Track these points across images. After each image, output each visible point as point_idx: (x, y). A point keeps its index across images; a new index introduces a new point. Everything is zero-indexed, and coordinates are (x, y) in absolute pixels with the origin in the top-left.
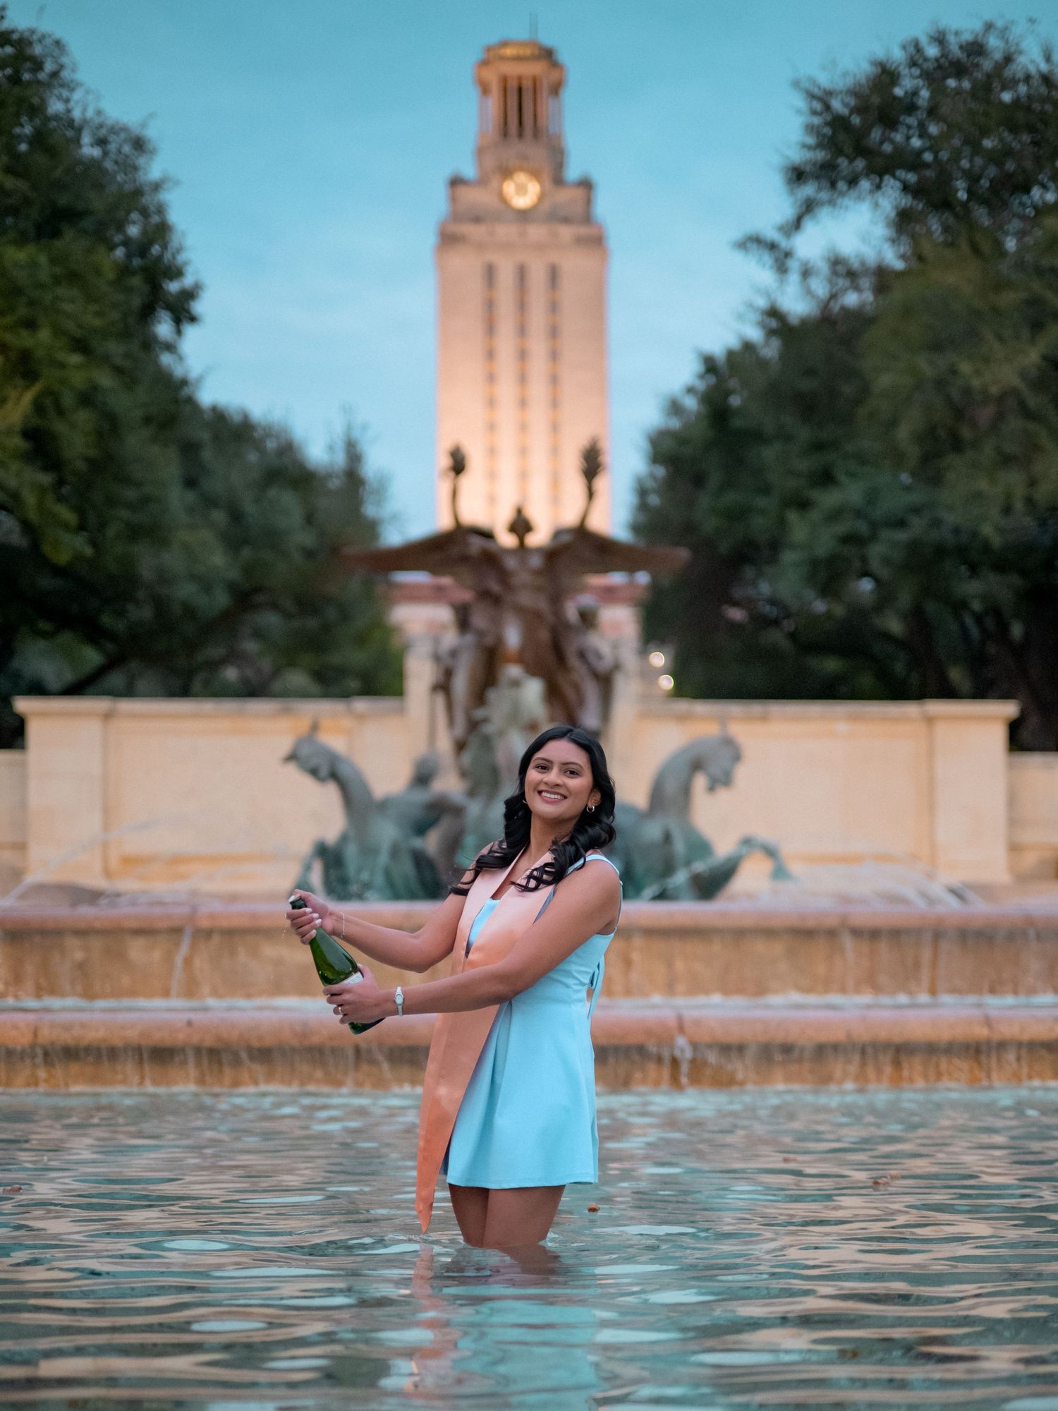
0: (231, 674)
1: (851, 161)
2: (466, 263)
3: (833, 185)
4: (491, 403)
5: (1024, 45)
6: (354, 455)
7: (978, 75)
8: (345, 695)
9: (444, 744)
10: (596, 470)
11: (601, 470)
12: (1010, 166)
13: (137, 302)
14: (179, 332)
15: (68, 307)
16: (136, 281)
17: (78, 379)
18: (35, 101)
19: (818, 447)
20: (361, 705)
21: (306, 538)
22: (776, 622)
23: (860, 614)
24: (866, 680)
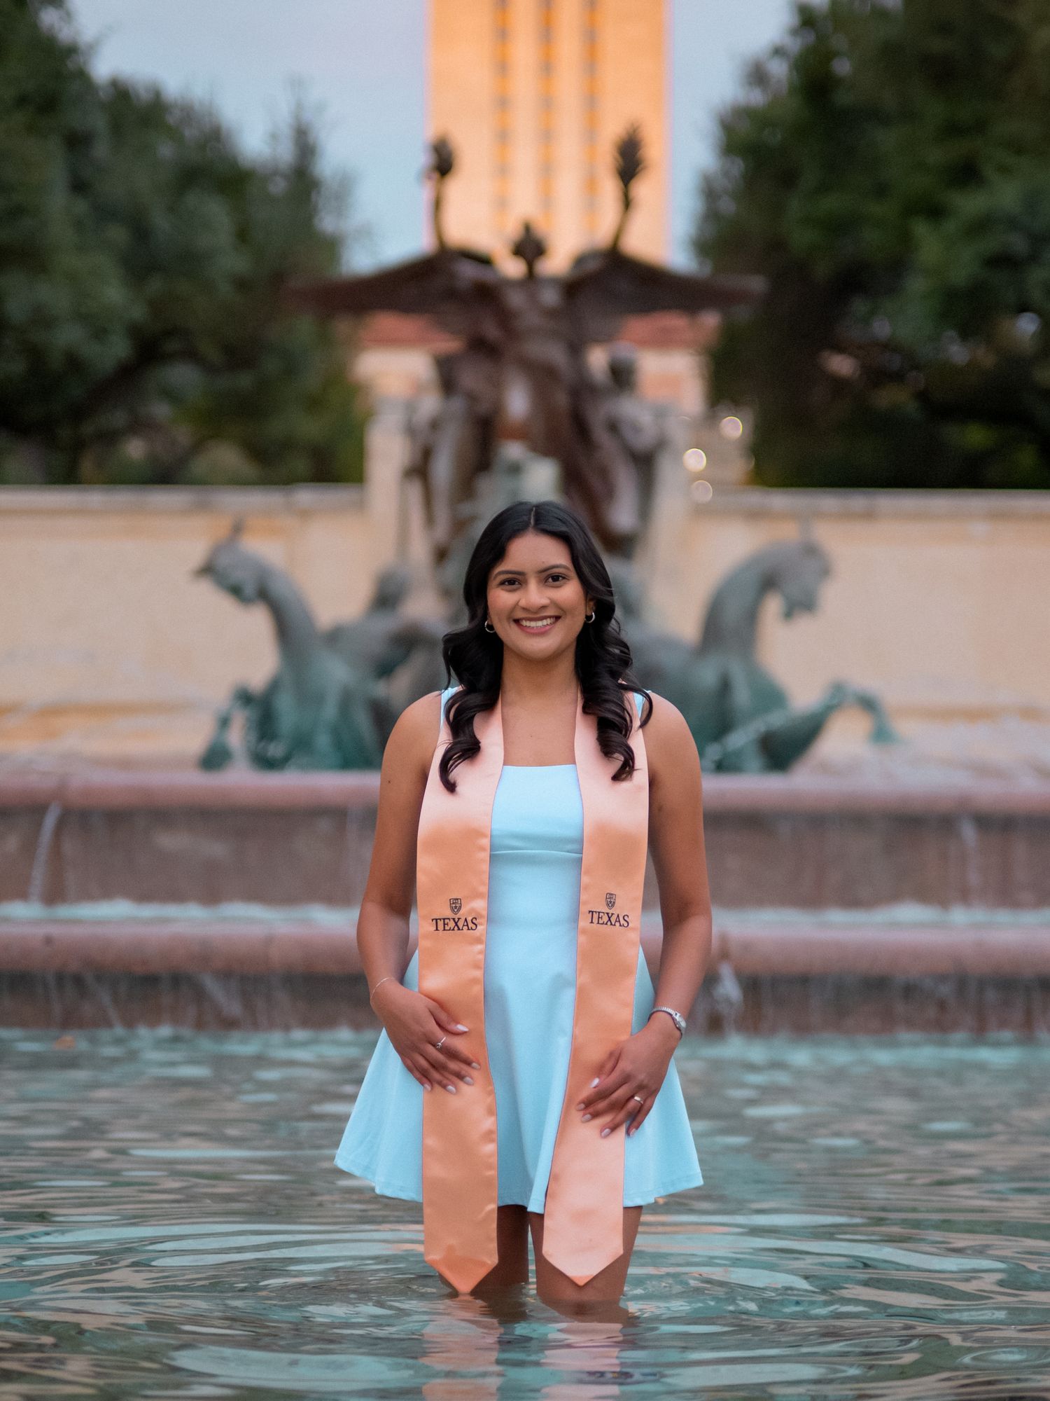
4: (503, 69)
6: (305, 146)
8: (286, 481)
9: (420, 550)
10: (635, 170)
11: (642, 169)
19: (953, 130)
20: (306, 496)
21: (238, 263)
22: (897, 377)
23: (1016, 366)
24: (1027, 458)
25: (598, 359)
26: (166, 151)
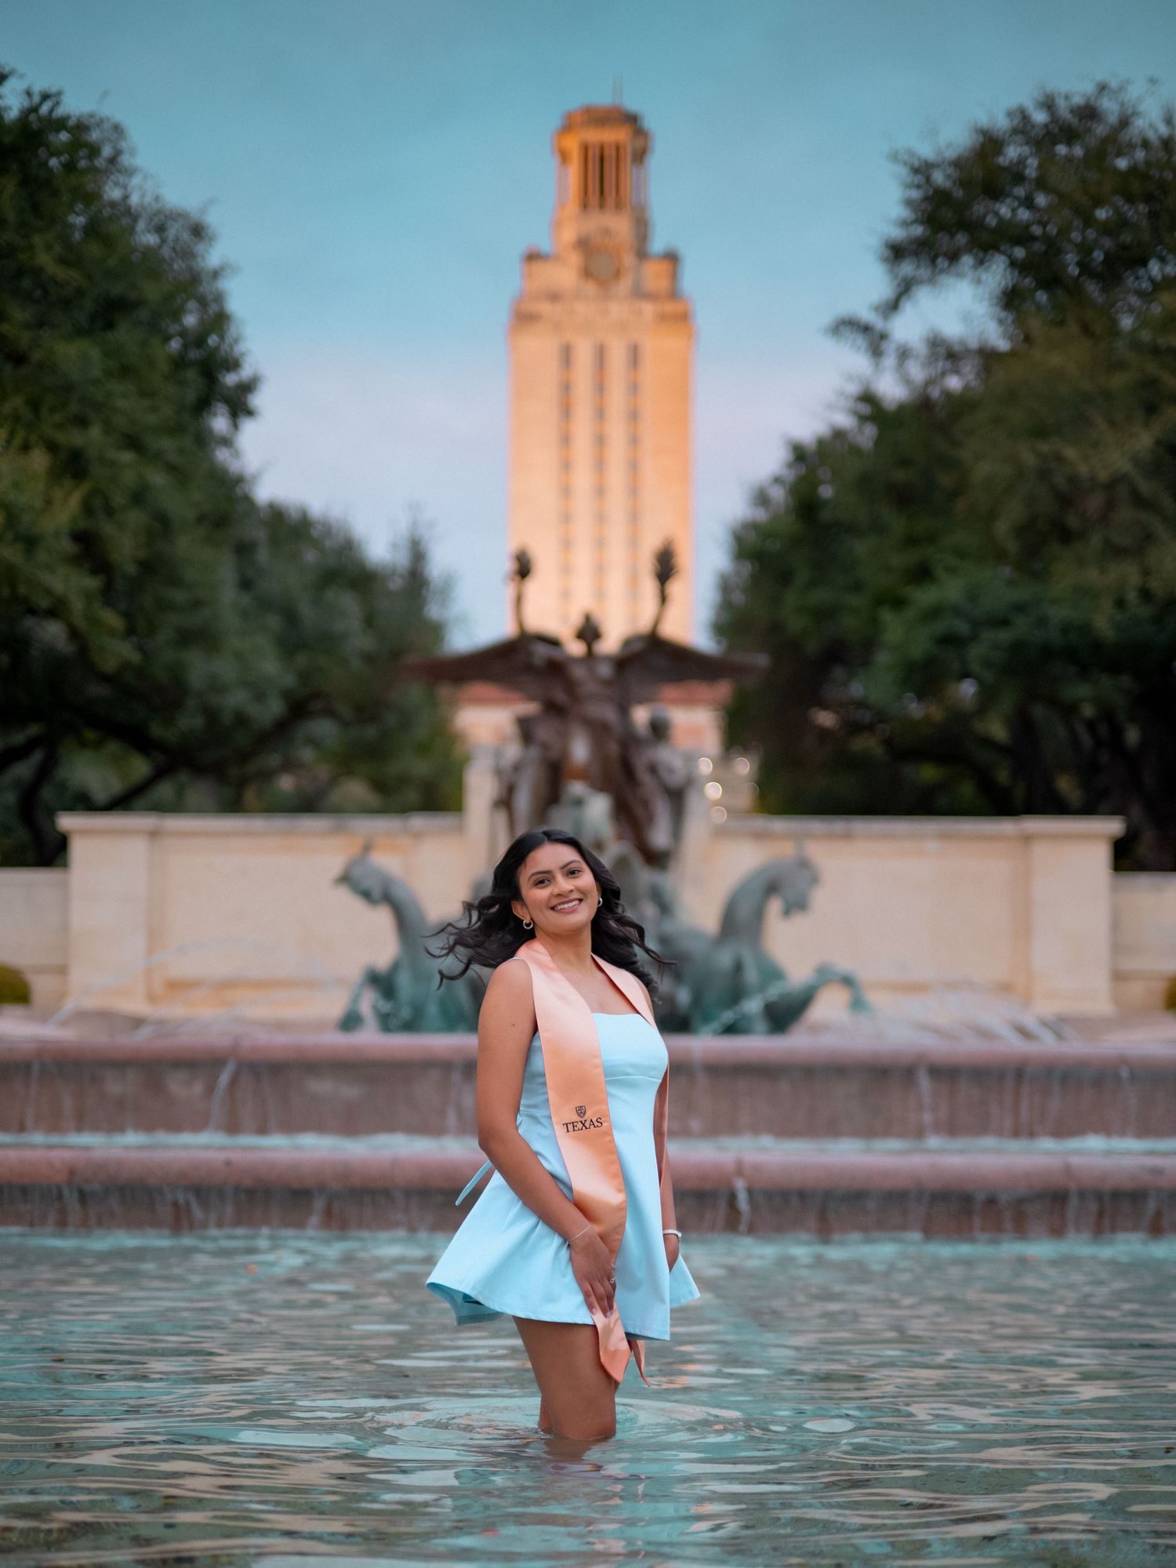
1: (952, 235)
2: (540, 346)
3: (933, 261)
4: (566, 492)
5: (1142, 108)
6: (418, 554)
7: (1092, 142)
8: (403, 810)
10: (669, 574)
11: (675, 573)
12: (1126, 238)
13: (191, 395)
14: (236, 426)
15: (121, 403)
16: (191, 375)
17: (129, 478)
18: (90, 187)
19: (911, 541)
20: (418, 822)
21: (366, 643)
22: (870, 728)
23: (960, 719)
24: (967, 790)
25: (641, 716)
26: (310, 556)
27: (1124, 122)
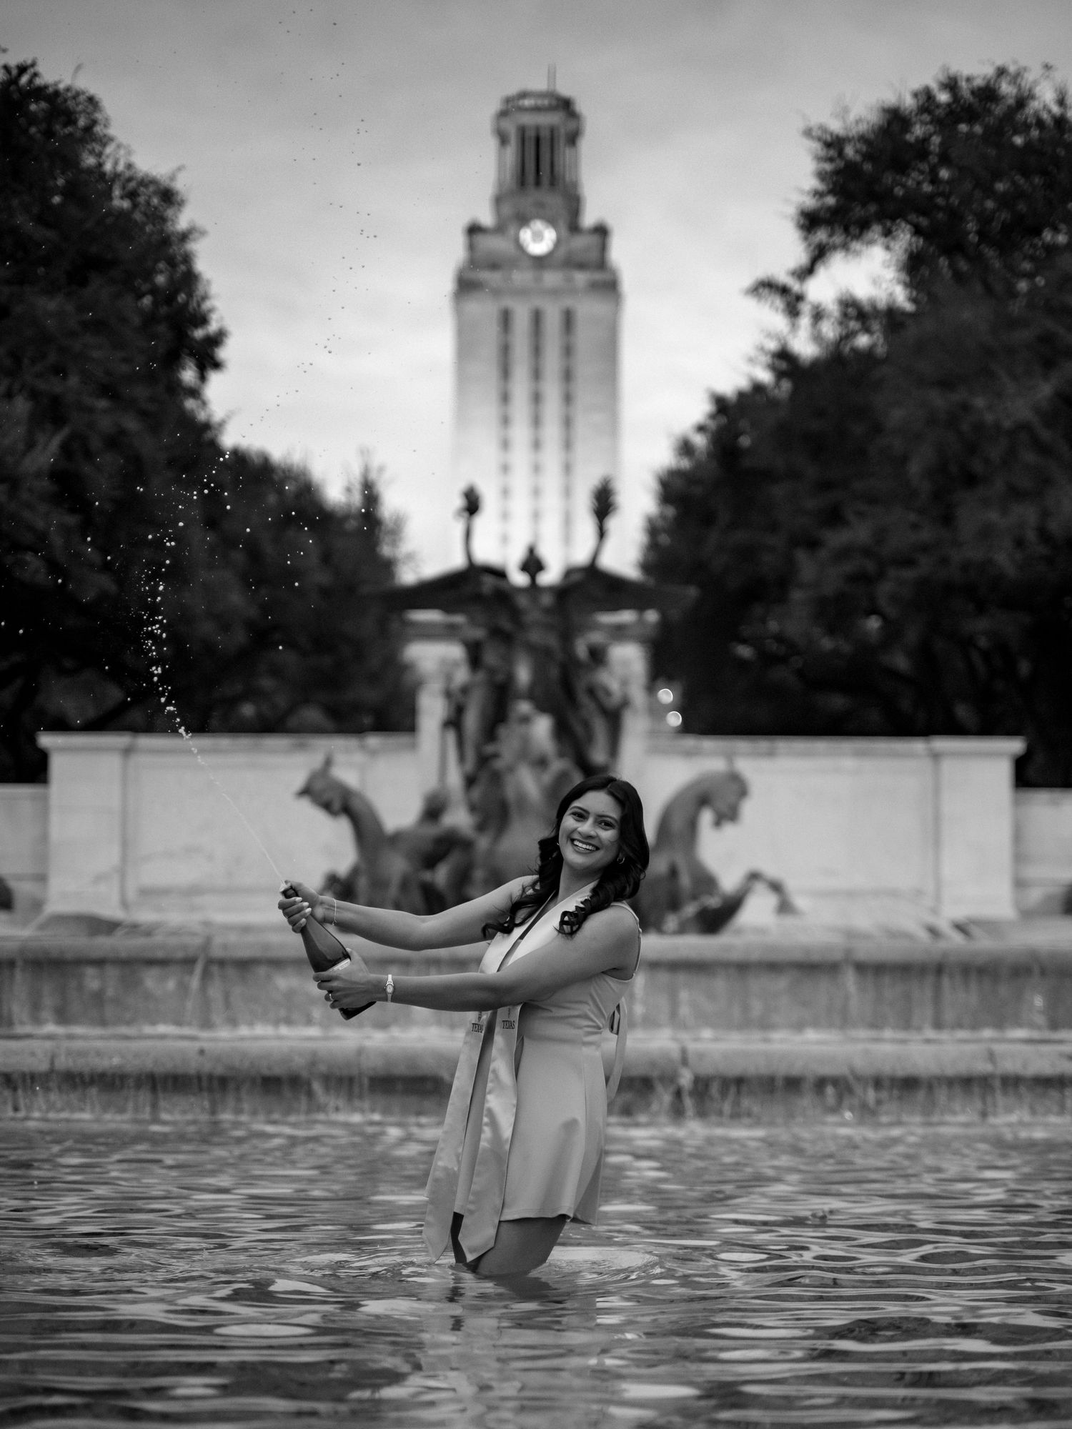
0: (248, 710)
1: (864, 205)
2: (483, 309)
3: (846, 230)
4: (505, 444)
5: (1038, 91)
6: (371, 496)
7: (991, 120)
8: (359, 731)
9: (455, 779)
10: (607, 510)
11: (611, 511)
12: (1022, 208)
13: (162, 347)
14: (203, 378)
15: (96, 354)
16: (162, 329)
17: (106, 424)
18: (70, 155)
20: (373, 741)
21: (322, 578)
22: (783, 660)
23: (867, 652)
26: (273, 499)
27: (1021, 102)
